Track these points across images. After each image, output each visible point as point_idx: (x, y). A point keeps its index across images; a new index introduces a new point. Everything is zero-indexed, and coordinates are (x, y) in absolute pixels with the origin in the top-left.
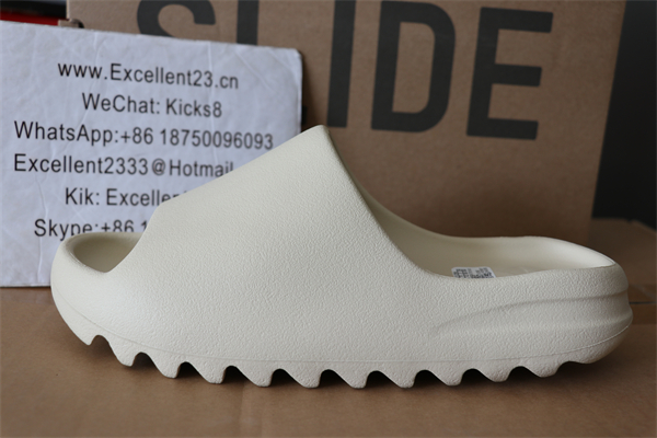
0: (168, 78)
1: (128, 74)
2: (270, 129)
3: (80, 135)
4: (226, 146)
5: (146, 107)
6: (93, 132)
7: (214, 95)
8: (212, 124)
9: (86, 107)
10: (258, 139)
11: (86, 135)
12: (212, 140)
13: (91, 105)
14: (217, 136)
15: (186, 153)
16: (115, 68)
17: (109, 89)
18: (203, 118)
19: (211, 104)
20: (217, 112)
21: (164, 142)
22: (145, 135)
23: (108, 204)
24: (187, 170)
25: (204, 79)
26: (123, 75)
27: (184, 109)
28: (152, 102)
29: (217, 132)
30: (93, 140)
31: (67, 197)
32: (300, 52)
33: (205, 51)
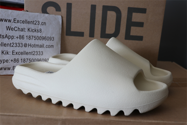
0: (28, 23)
1: (18, 21)
2: (53, 36)
3: (6, 37)
4: (42, 40)
5: (22, 30)
6: (9, 36)
7: (40, 27)
8: (39, 34)
9: (7, 30)
10: (50, 38)
11: (7, 37)
12: (39, 38)
13: (8, 29)
14: (40, 37)
15: (32, 42)
16: (15, 20)
17: (13, 25)
18: (37, 33)
19: (39, 29)
20: (40, 31)
21: (27, 39)
22: (22, 37)
23: (13, 54)
24: (33, 46)
25: (37, 23)
26: (17, 21)
27: (32, 31)
28: (24, 29)
29: (40, 36)
30: (9, 38)
31: (2, 53)
32: (61, 16)
33: (38, 16)
